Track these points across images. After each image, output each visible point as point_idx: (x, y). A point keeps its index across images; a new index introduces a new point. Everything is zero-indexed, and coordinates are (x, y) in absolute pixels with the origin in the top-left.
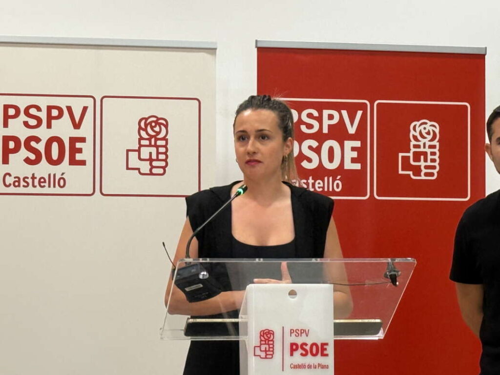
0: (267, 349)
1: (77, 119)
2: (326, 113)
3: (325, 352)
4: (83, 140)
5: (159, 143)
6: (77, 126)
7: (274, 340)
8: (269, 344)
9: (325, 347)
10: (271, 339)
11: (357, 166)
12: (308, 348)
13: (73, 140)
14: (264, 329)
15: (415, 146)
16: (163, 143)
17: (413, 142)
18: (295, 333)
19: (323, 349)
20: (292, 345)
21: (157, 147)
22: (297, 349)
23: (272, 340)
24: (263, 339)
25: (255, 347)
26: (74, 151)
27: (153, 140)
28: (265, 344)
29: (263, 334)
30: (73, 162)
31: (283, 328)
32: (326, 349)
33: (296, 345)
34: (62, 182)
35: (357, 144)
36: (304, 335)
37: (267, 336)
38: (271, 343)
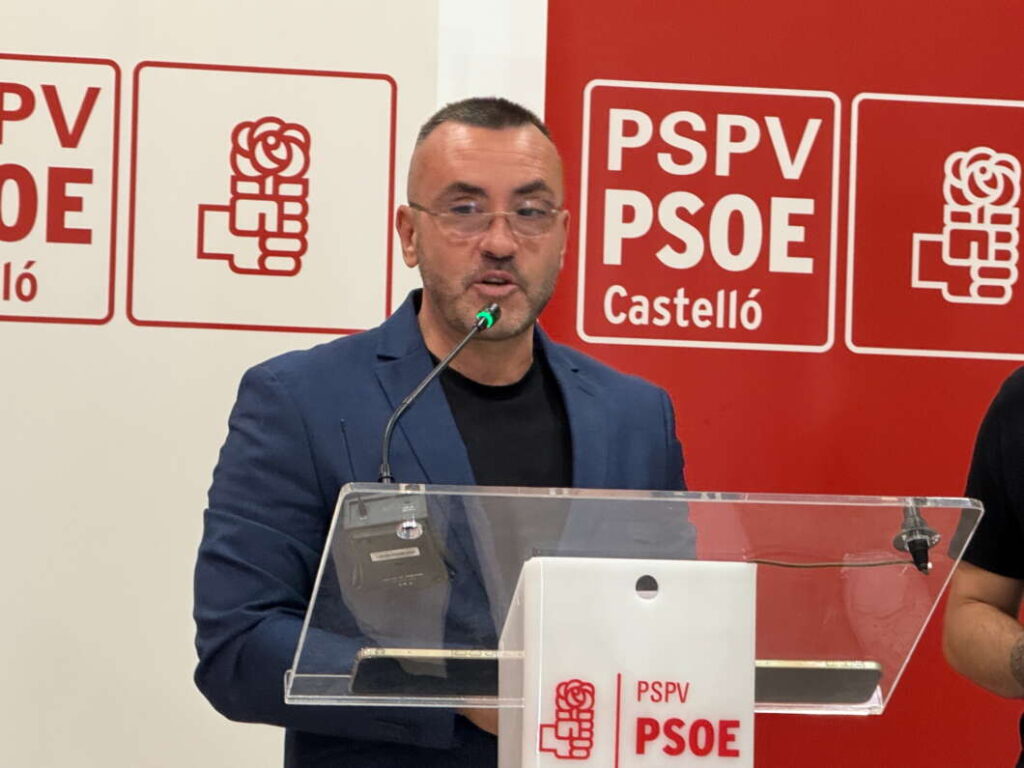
0: (575, 734)
1: (71, 122)
2: (725, 122)
3: (731, 746)
4: (84, 176)
5: (286, 190)
6: (70, 139)
7: (595, 708)
8: (579, 721)
9: (731, 731)
10: (586, 706)
11: (804, 266)
12: (684, 733)
13: (59, 177)
14: (567, 680)
15: (958, 217)
16: (295, 190)
17: (951, 206)
18: (651, 692)
19: (726, 738)
20: (642, 722)
21: (281, 200)
22: (654, 735)
23: (590, 711)
24: (563, 704)
25: (542, 726)
26: (61, 204)
27: (269, 182)
28: (571, 719)
29: (566, 692)
30: (58, 233)
31: (619, 676)
32: (732, 738)
33: (654, 723)
34: (26, 285)
35: (806, 206)
36: (674, 697)
37: (575, 698)
38: (586, 716)
